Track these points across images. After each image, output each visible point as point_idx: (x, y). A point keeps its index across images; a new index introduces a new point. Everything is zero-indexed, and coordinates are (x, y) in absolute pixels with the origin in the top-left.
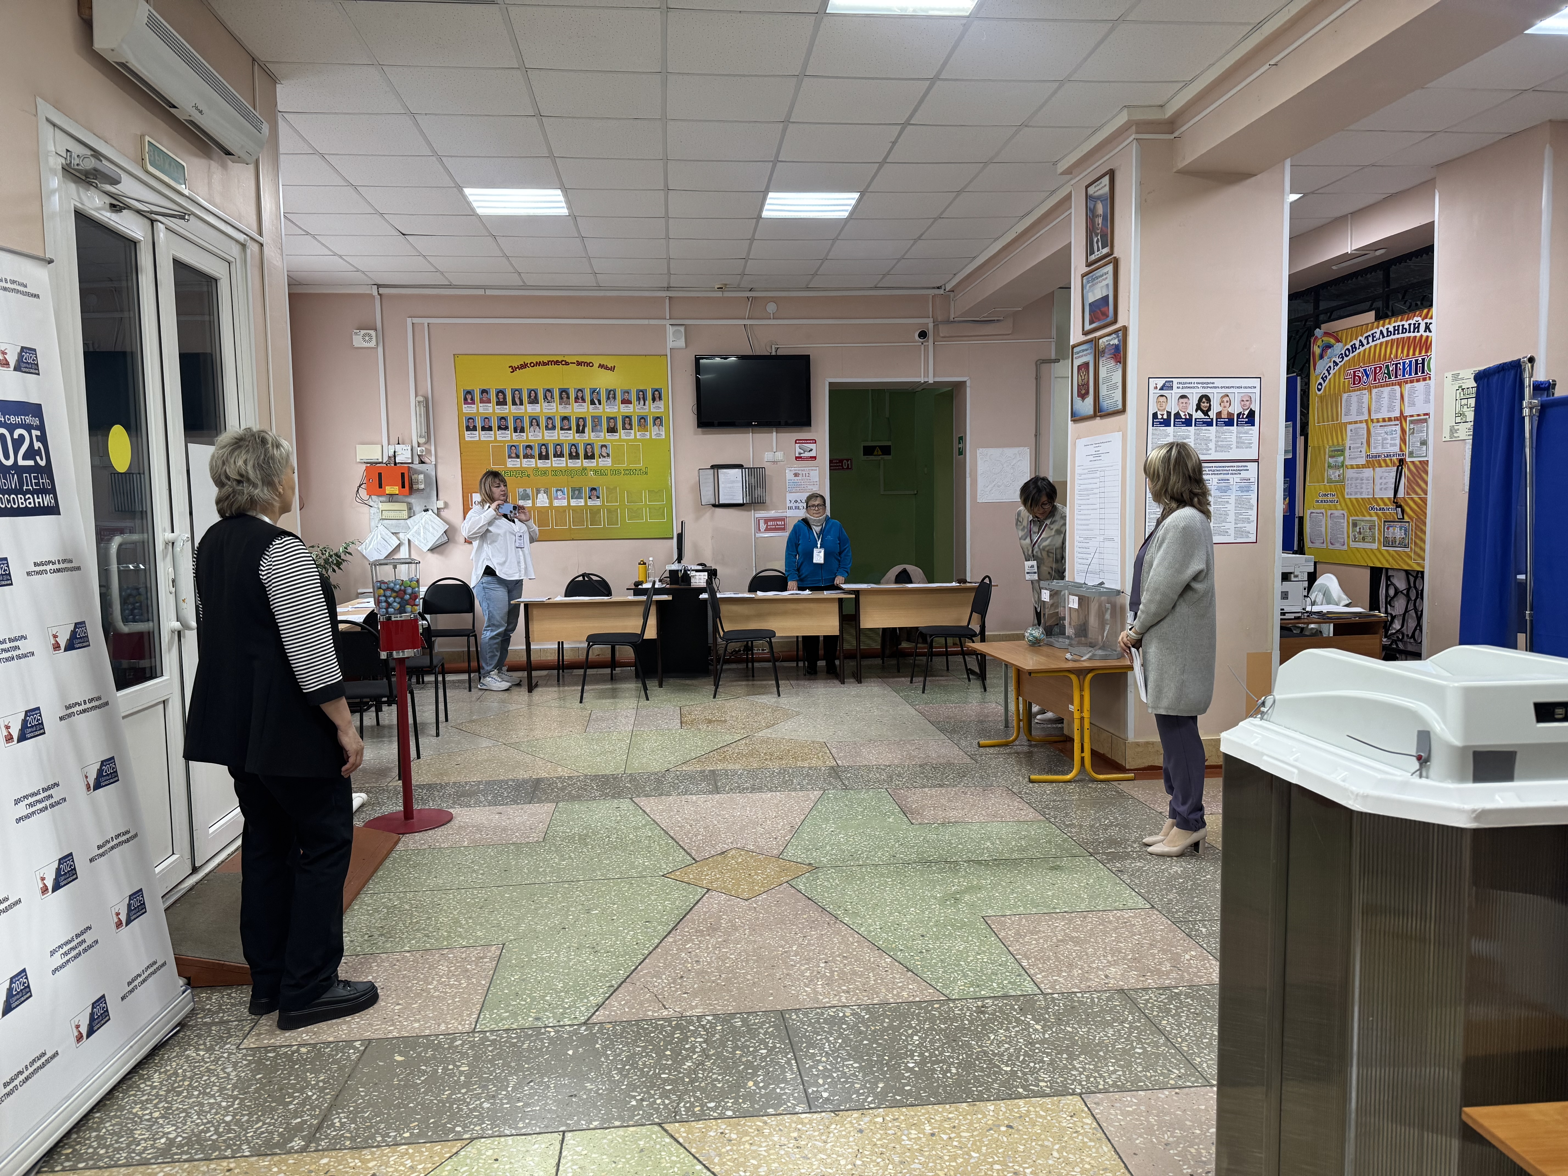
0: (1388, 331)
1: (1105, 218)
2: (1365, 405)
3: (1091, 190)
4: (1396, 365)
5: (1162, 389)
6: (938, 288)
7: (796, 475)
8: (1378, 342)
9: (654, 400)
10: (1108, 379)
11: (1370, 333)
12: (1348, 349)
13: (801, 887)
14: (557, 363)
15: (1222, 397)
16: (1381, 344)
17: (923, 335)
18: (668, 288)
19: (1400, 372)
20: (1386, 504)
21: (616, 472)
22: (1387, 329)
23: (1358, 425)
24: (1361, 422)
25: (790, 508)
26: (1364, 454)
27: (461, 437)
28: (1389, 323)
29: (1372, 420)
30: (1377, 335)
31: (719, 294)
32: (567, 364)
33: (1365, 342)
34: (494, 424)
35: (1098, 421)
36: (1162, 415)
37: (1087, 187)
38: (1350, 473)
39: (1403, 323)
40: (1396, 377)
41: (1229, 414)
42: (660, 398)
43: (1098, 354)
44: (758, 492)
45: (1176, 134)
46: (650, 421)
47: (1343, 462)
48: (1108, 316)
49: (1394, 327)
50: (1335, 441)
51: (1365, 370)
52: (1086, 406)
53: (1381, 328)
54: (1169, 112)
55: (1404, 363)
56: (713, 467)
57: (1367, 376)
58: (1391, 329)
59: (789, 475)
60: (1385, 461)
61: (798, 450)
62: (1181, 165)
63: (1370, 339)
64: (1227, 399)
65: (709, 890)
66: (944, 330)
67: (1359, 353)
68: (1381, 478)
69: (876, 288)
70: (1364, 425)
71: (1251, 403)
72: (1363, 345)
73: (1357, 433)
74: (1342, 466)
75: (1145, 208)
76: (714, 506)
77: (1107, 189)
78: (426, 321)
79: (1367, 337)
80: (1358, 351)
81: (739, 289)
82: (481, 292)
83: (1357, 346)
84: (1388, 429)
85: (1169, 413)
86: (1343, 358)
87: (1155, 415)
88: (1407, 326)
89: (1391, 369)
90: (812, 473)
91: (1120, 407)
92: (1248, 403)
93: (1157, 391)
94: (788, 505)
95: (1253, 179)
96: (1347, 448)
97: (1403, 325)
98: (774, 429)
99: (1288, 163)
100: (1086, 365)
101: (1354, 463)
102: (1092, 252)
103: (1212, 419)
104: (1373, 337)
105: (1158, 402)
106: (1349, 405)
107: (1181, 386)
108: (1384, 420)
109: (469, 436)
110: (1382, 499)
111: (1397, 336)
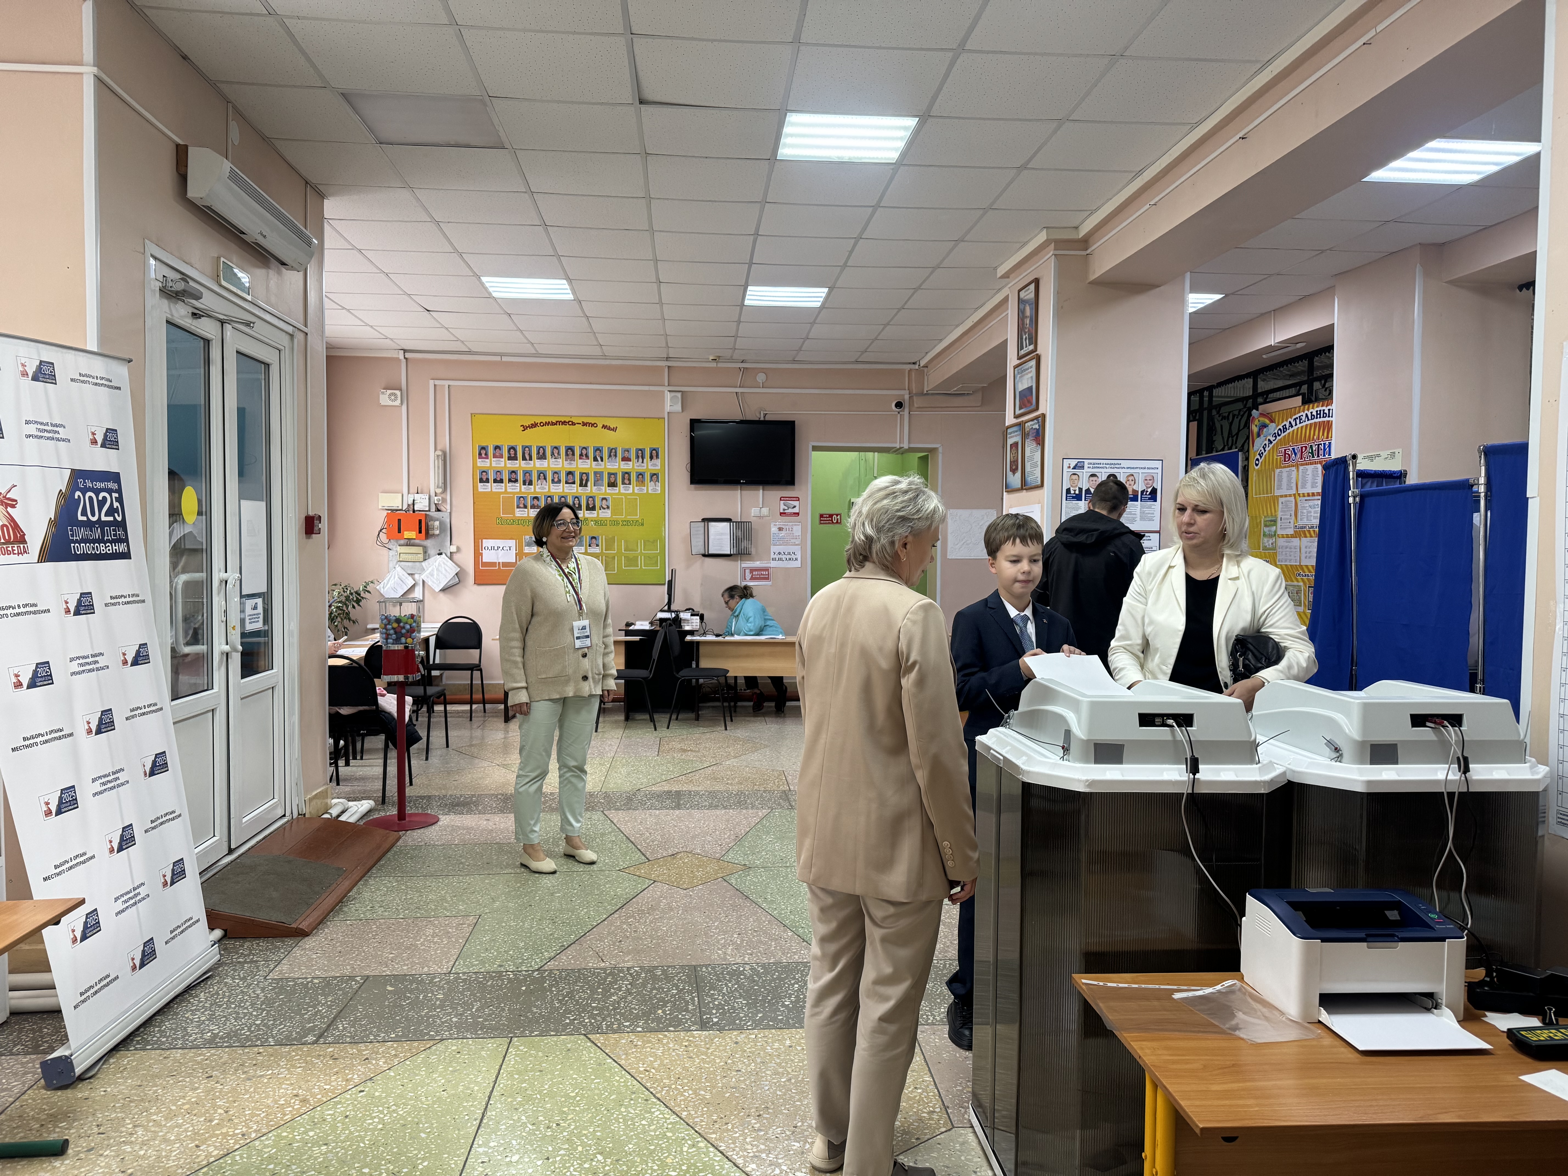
0: (1312, 415)
1: (1031, 320)
2: (1294, 481)
4: (1319, 445)
5: (1074, 468)
6: (914, 363)
7: (780, 529)
8: (1304, 424)
9: (651, 458)
10: (1031, 458)
12: (1280, 429)
13: (733, 881)
14: (564, 423)
15: (1128, 476)
16: (1307, 425)
17: (899, 405)
18: (668, 359)
19: (1321, 452)
20: (1310, 572)
21: (615, 523)
22: (1311, 413)
23: (1288, 498)
24: (1290, 495)
25: (774, 559)
26: (1292, 525)
27: (475, 488)
28: (1313, 408)
29: (1299, 494)
30: (1304, 418)
31: (714, 365)
32: (573, 424)
34: (506, 477)
35: (1024, 493)
36: (1075, 491)
38: (1281, 542)
39: (1324, 408)
40: (1318, 456)
41: (1134, 491)
42: (657, 457)
43: (1025, 436)
44: (744, 544)
45: (1088, 252)
46: (647, 477)
47: (1275, 532)
48: (1032, 404)
49: (1317, 411)
50: (1269, 512)
51: (1293, 449)
52: (1015, 480)
53: (1306, 412)
54: (1083, 232)
55: (1324, 444)
56: (704, 520)
57: (1295, 454)
58: (1315, 413)
59: (774, 529)
60: (1309, 531)
61: (782, 507)
62: (1092, 277)
63: (1298, 421)
64: (1132, 478)
65: (655, 881)
66: (917, 402)
67: (1289, 433)
68: (1306, 547)
69: (857, 362)
70: (1292, 499)
71: (1153, 482)
72: (1292, 427)
73: (1287, 506)
74: (1275, 535)
75: (1061, 314)
76: (704, 555)
78: (446, 383)
79: (1295, 419)
80: (1288, 431)
81: (731, 360)
82: (498, 358)
83: (1287, 427)
84: (1311, 503)
85: (1081, 489)
86: (1276, 437)
87: (1068, 491)
88: (1326, 411)
89: (1314, 449)
90: (795, 528)
91: (1039, 483)
92: (1151, 482)
94: (772, 556)
95: (1157, 289)
96: (1279, 519)
97: (1324, 410)
98: (761, 487)
99: (1188, 275)
100: (1016, 444)
101: (1284, 532)
102: (1022, 348)
104: (1300, 420)
105: (1071, 479)
106: (1280, 480)
108: (1308, 495)
109: (481, 487)
110: (1307, 566)
111: (1319, 420)
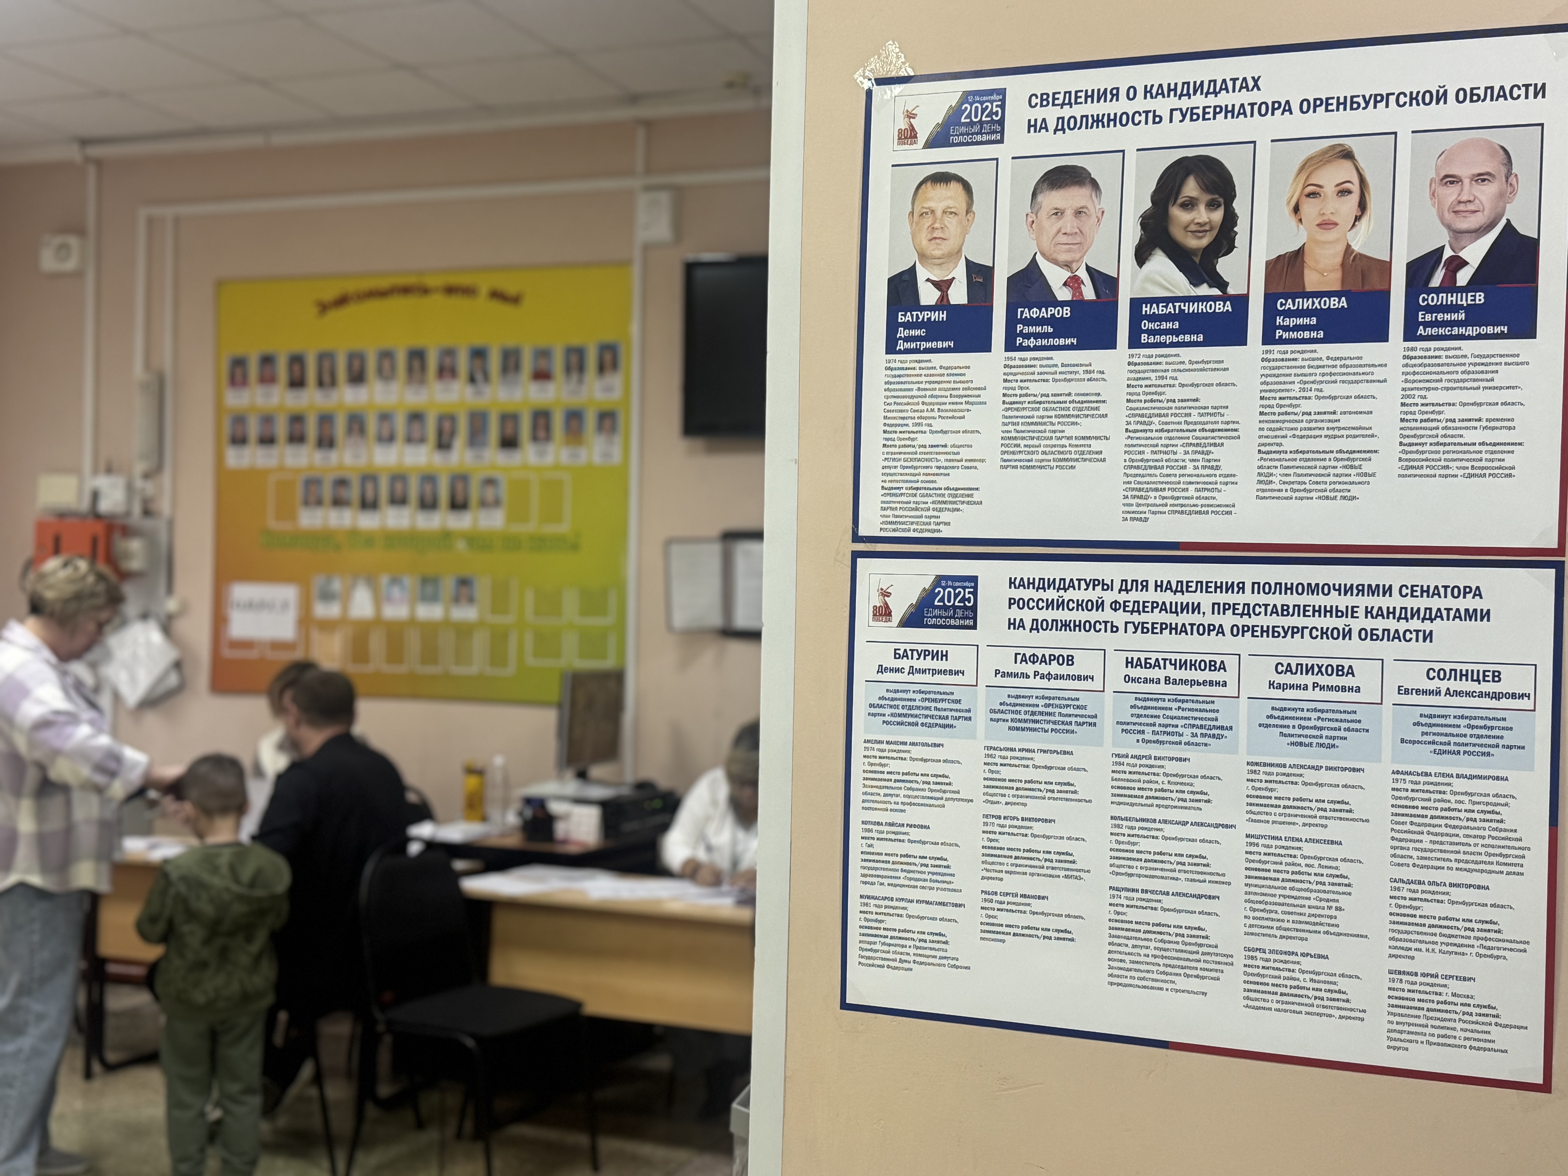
5: (939, 139)
9: (601, 369)
14: (406, 290)
21: (511, 543)
27: (219, 459)
32: (425, 291)
36: (943, 286)
42: (615, 365)
46: (590, 421)
56: (723, 536)
64: (1343, 172)
76: (723, 633)
78: (168, 212)
82: (257, 141)
92: (1486, 193)
93: (916, 153)
103: (1241, 302)
107: (1051, 114)
109: (236, 458)
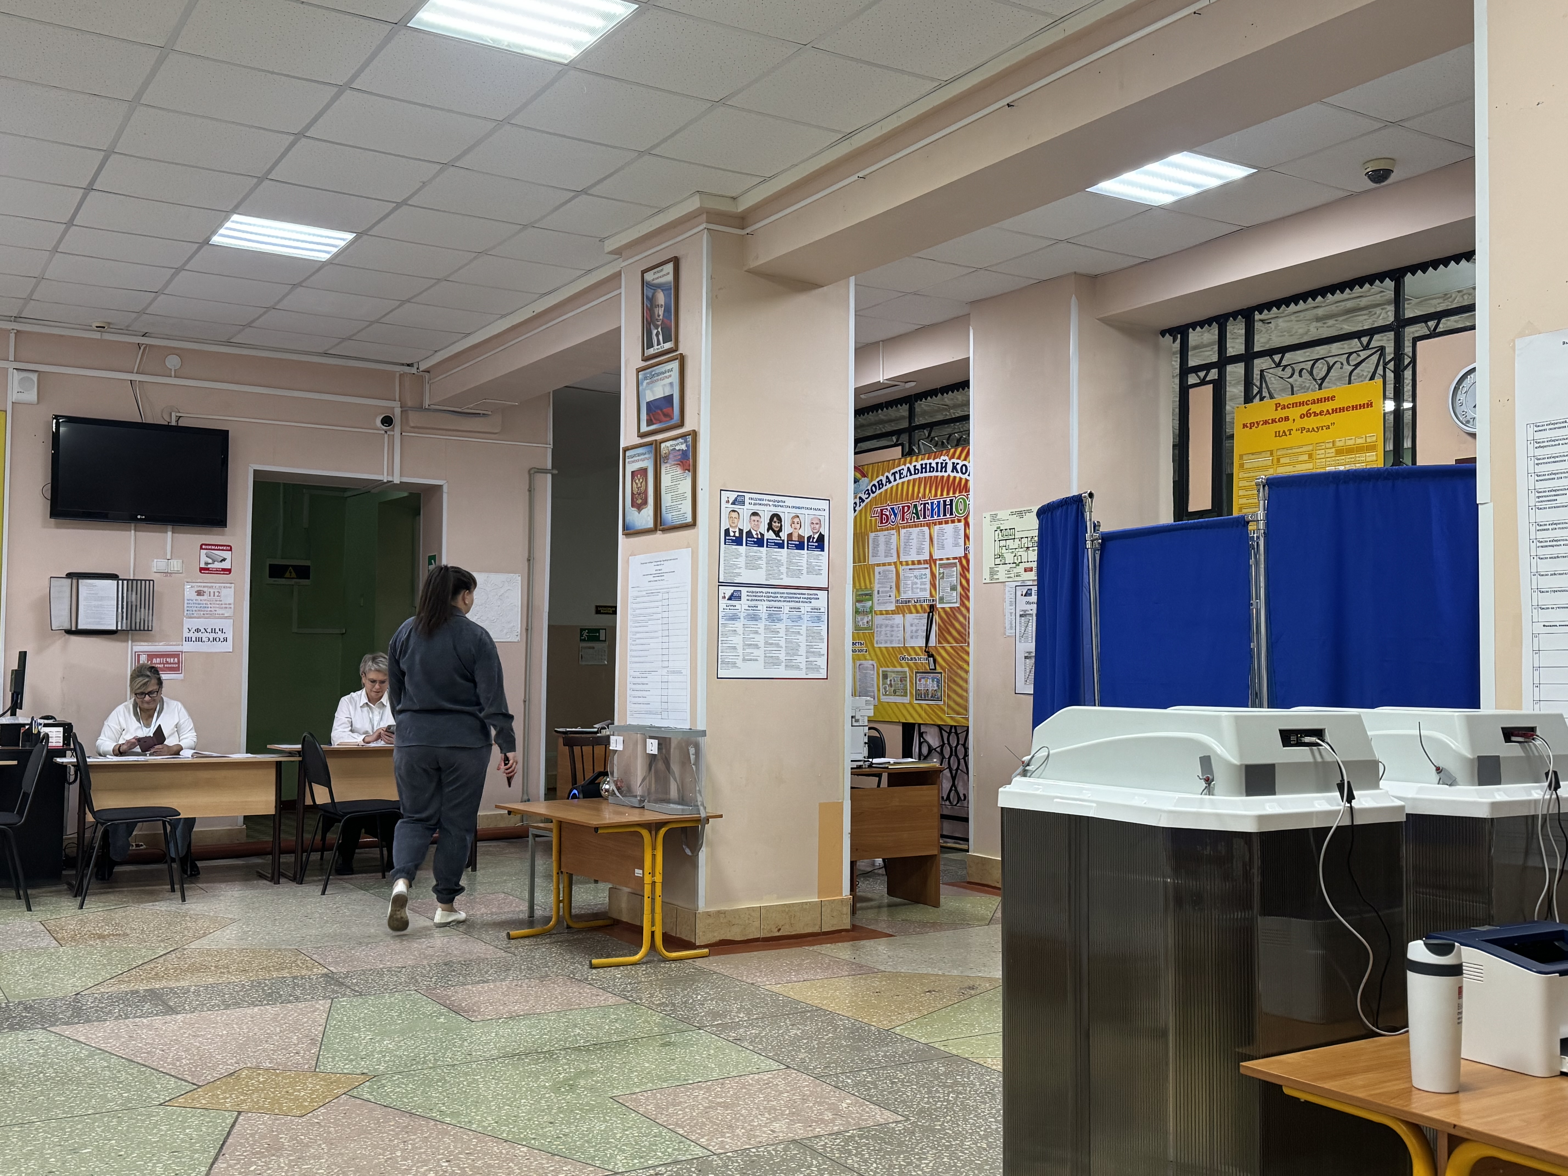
0: (915, 469)
1: (667, 310)
2: (894, 546)
3: (649, 277)
4: (925, 504)
5: (733, 503)
6: (408, 365)
7: (199, 593)
8: (906, 479)
10: (671, 489)
11: (897, 469)
12: (874, 485)
13: (367, 1096)
15: (793, 518)
16: (909, 481)
17: (387, 421)
18: (17, 318)
19: (927, 513)
20: (917, 654)
22: (915, 466)
23: (887, 567)
24: (890, 564)
25: (189, 639)
26: (893, 599)
28: (917, 461)
29: (901, 563)
30: (905, 472)
31: (97, 336)
33: (892, 479)
35: (659, 535)
36: (734, 532)
37: (643, 272)
38: (878, 620)
39: (931, 461)
40: (925, 517)
41: (799, 536)
43: (658, 460)
44: (141, 614)
45: (748, 230)
47: (871, 608)
48: (672, 419)
49: (922, 465)
50: (863, 584)
51: (892, 509)
52: (645, 518)
53: (908, 465)
54: (741, 208)
55: (932, 503)
56: (70, 575)
57: (895, 515)
58: (919, 467)
59: (189, 592)
60: (915, 607)
61: (204, 559)
62: (753, 264)
63: (897, 476)
65: (239, 1113)
66: (414, 418)
67: (886, 490)
68: (912, 625)
69: (326, 354)
70: (893, 568)
71: (820, 527)
72: (890, 482)
73: (886, 576)
74: (871, 611)
75: (717, 304)
76: (69, 632)
77: (670, 278)
79: (894, 474)
80: (885, 488)
81: (126, 330)
83: (884, 482)
84: (916, 573)
85: (741, 531)
86: (869, 494)
87: (727, 532)
88: (934, 465)
89: (919, 509)
90: (224, 592)
91: (689, 519)
92: (817, 526)
93: (729, 505)
94: (186, 634)
95: (821, 290)
96: (876, 593)
97: (930, 464)
98: (170, 528)
99: (852, 280)
100: (644, 471)
101: (883, 608)
102: (650, 346)
103: (783, 541)
104: (901, 474)
105: (730, 518)
106: (876, 546)
107: (753, 502)
108: (913, 563)
110: (913, 648)
111: (924, 475)
